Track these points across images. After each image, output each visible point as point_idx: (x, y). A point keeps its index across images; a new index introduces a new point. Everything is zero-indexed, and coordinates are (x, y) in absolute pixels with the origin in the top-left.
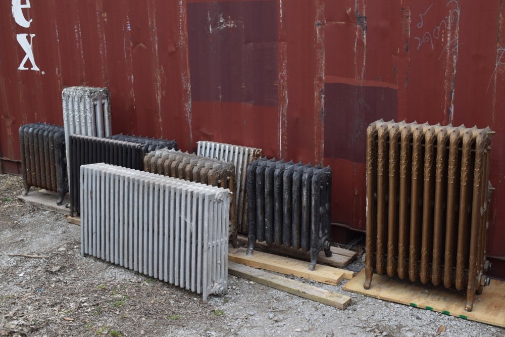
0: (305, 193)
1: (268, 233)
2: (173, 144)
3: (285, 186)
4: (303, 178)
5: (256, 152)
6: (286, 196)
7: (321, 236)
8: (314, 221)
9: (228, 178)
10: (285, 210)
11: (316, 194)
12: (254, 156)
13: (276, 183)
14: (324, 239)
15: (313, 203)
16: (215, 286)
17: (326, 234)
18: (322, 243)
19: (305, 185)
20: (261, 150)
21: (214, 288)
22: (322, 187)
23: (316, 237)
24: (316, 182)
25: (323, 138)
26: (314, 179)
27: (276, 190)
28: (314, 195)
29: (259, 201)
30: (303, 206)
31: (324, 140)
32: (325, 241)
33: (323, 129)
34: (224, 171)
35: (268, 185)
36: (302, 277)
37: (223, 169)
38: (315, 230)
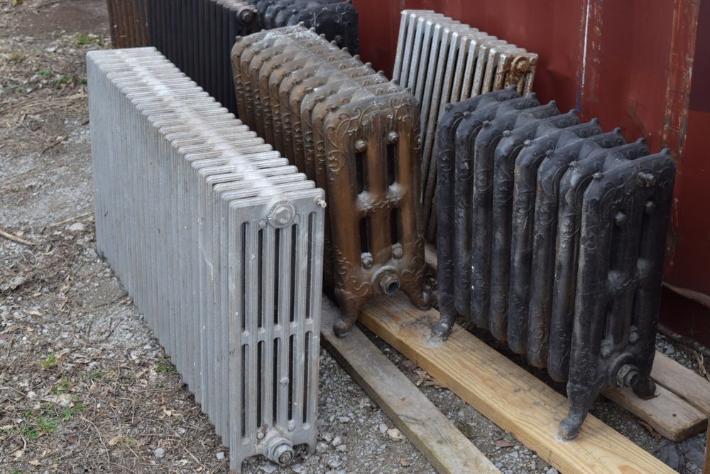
0: (564, 226)
1: (479, 302)
2: (341, 10)
3: (519, 194)
4: (564, 181)
5: (513, 63)
6: (519, 220)
7: (606, 351)
8: (583, 313)
9: (393, 135)
10: (517, 258)
11: (592, 239)
12: (505, 74)
13: (499, 179)
14: (617, 359)
15: (582, 263)
16: (267, 437)
17: (631, 344)
18: (610, 371)
19: (565, 204)
20: (533, 56)
21: (264, 442)
22: (620, 217)
23: (586, 356)
24: (596, 205)
25: (692, 52)
26: (592, 191)
27: (497, 197)
28: (585, 240)
29: (462, 214)
30: (557, 263)
31: (695, 58)
32: (621, 364)
33: (695, 23)
34: (375, 118)
35: (481, 177)
36: (534, 453)
37: (373, 113)
38: (585, 338)
